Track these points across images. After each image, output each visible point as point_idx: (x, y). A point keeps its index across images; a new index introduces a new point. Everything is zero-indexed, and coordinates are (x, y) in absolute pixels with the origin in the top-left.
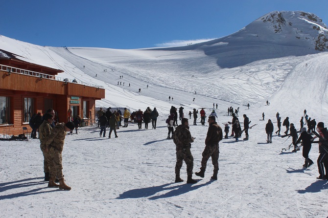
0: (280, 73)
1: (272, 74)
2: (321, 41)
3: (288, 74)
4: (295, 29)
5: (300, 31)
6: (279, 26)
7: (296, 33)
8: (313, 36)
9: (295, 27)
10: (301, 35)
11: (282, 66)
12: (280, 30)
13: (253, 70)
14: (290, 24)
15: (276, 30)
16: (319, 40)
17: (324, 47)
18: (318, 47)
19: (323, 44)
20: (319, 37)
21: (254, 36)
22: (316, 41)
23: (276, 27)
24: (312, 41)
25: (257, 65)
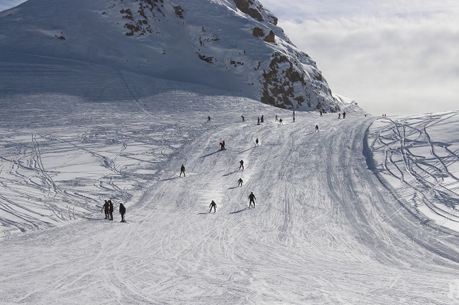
0: (139, 155)
1: (104, 154)
2: (280, 76)
3: (172, 155)
4: (194, 30)
5: (210, 37)
6: (142, 13)
7: (198, 42)
8: (254, 59)
9: (194, 22)
10: (216, 50)
11: (148, 132)
12: (144, 26)
13: (27, 139)
14: (179, 12)
15: (129, 27)
16: (275, 72)
17: (291, 99)
18: (271, 94)
19: (286, 88)
20: (273, 63)
21: (50, 38)
22: (265, 75)
23: (129, 14)
24: (253, 74)
25: (45, 126)
